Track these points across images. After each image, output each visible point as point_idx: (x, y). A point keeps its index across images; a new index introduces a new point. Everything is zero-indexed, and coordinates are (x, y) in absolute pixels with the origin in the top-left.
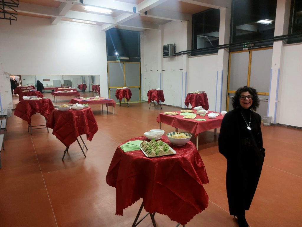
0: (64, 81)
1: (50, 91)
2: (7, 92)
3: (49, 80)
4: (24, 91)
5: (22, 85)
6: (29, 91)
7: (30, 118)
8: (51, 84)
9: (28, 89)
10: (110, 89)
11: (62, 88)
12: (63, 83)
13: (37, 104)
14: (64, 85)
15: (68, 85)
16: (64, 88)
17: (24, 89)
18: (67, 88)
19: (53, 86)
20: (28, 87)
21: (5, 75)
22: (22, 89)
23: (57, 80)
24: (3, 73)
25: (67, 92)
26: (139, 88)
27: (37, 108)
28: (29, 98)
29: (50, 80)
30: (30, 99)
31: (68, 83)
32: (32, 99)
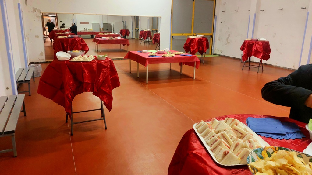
0: (104, 24)
1: (89, 36)
2: (37, 37)
3: (87, 23)
4: (59, 37)
5: (58, 29)
6: (66, 37)
7: (71, 103)
8: (90, 28)
9: (65, 33)
10: (172, 36)
11: (103, 33)
12: (102, 27)
13: (86, 72)
14: (103, 29)
15: (107, 29)
16: (105, 34)
17: (60, 33)
18: (109, 34)
19: (92, 30)
20: (65, 30)
21: (35, 12)
22: (57, 33)
23: (96, 24)
24: (32, 9)
25: (114, 39)
26: (211, 36)
27: (87, 81)
28: (70, 56)
29: (89, 23)
30: (72, 58)
31: (108, 27)
32: (75, 59)
